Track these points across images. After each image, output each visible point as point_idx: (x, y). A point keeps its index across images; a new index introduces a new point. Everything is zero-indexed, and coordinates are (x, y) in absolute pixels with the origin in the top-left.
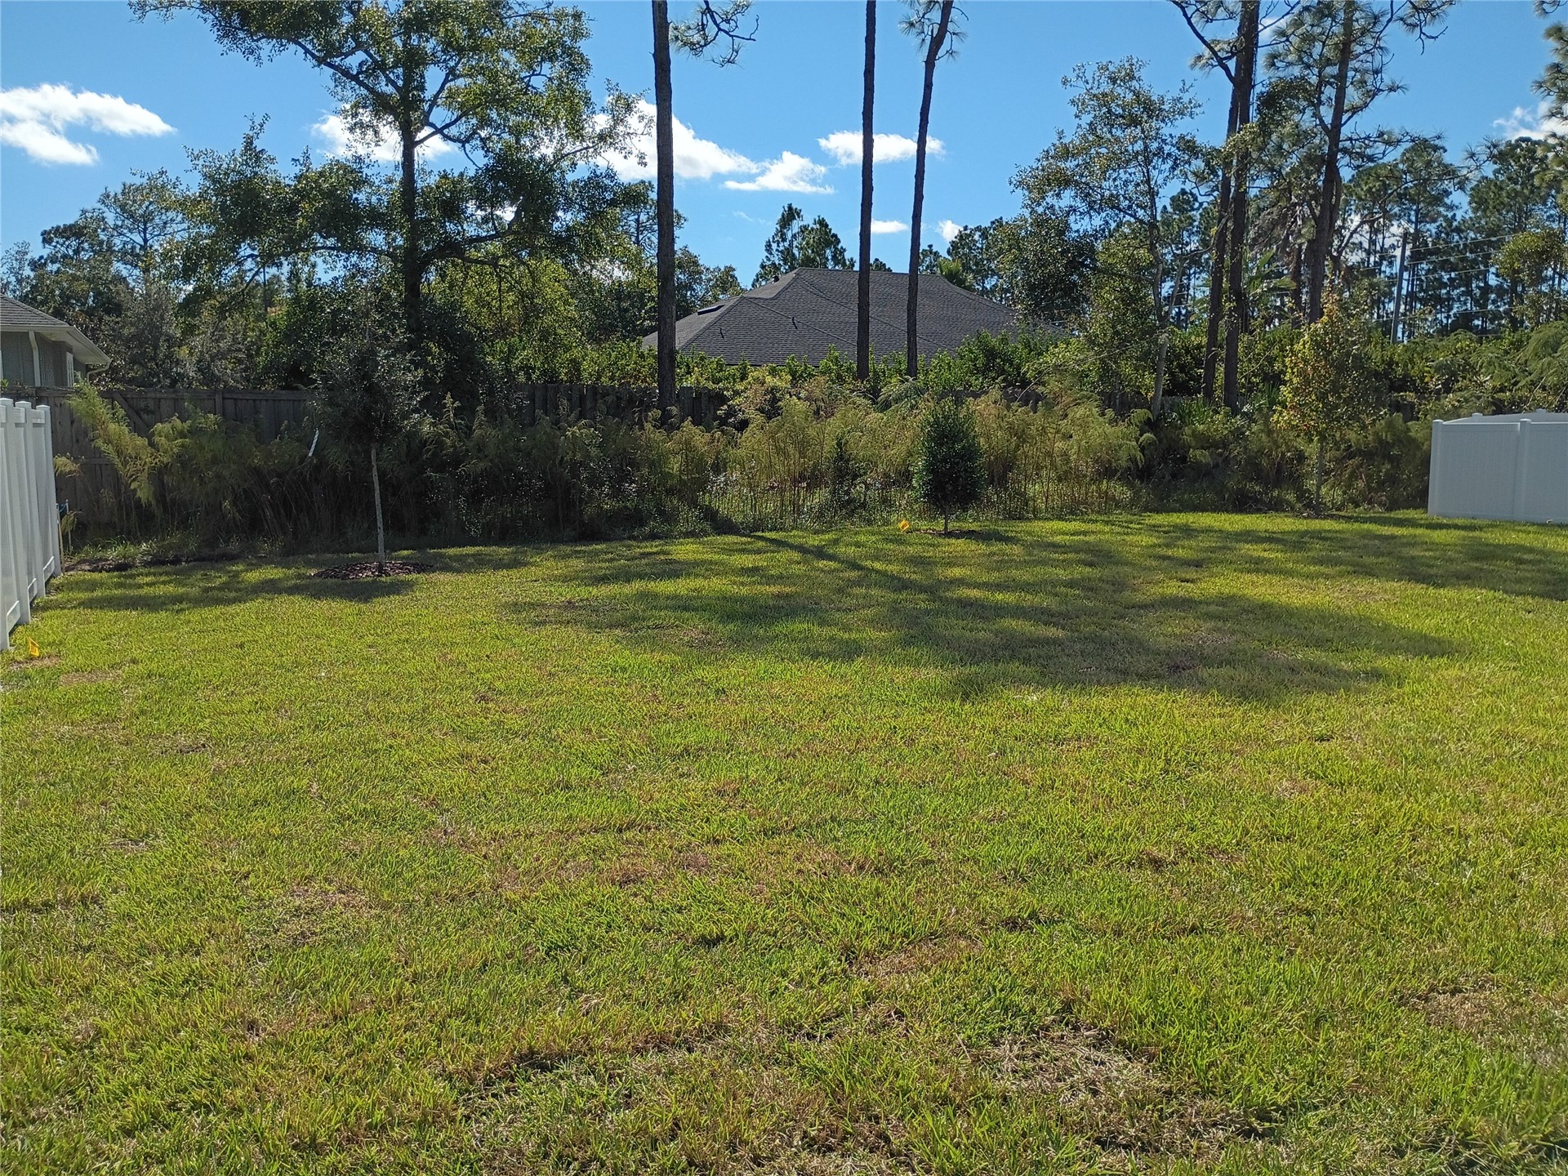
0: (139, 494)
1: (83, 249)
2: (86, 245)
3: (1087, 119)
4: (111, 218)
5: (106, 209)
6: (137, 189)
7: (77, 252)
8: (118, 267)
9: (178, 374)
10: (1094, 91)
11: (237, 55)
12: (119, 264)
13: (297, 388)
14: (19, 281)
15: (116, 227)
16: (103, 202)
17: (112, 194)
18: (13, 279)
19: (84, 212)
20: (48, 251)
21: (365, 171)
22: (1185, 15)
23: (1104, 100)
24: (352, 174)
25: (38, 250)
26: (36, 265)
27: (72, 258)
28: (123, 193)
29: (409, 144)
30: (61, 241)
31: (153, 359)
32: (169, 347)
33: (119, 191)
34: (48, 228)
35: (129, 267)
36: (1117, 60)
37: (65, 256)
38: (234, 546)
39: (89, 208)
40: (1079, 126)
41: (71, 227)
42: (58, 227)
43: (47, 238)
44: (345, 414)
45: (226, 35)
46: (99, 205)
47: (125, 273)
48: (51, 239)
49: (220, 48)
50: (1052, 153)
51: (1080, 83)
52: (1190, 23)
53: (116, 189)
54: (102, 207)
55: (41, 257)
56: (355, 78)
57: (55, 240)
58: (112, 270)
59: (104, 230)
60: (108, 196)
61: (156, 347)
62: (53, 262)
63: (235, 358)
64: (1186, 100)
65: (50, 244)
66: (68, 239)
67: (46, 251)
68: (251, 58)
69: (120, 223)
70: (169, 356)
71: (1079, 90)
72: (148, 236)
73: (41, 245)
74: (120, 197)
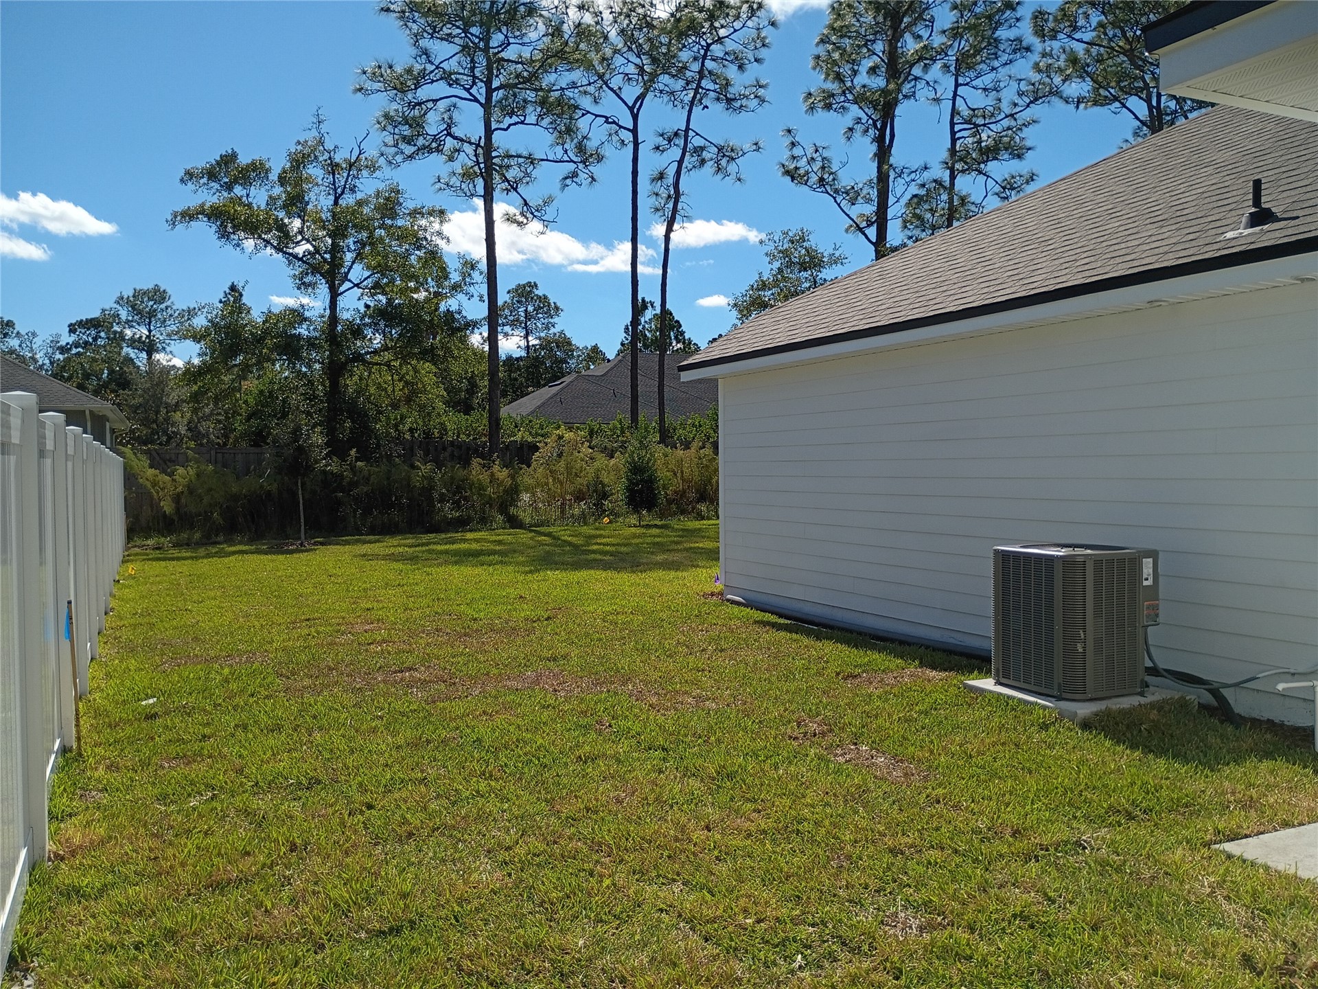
0: (166, 508)
1: (100, 337)
2: (103, 334)
3: (777, 265)
4: (124, 314)
5: (120, 308)
6: (145, 293)
7: (95, 339)
8: (127, 350)
9: (173, 432)
10: (780, 248)
11: (229, 247)
12: (129, 349)
13: (261, 446)
14: (52, 363)
15: (127, 322)
16: (119, 303)
17: (126, 297)
18: (47, 362)
19: (103, 310)
20: (73, 339)
21: (306, 312)
22: (836, 201)
23: (785, 253)
24: (297, 316)
25: (67, 339)
26: (63, 350)
27: (91, 344)
28: (134, 296)
29: (334, 295)
30: (83, 331)
31: (155, 421)
32: (167, 412)
33: (131, 294)
34: (74, 322)
35: (136, 351)
36: (794, 231)
37: (86, 343)
38: (221, 538)
39: (107, 307)
40: (772, 269)
41: (92, 320)
42: (82, 321)
43: (72, 329)
44: (285, 461)
45: (223, 236)
46: (115, 306)
47: (133, 356)
48: (76, 330)
49: (219, 243)
50: (755, 286)
51: (771, 243)
52: (840, 207)
53: (129, 293)
54: (118, 306)
55: (68, 344)
56: (300, 259)
57: (79, 330)
58: (123, 354)
59: (118, 324)
60: (122, 298)
61: (157, 412)
62: (76, 347)
63: (216, 419)
64: (837, 255)
65: (74, 333)
66: (88, 329)
67: (72, 339)
68: (238, 249)
69: (130, 318)
70: (167, 420)
71: (770, 247)
72: (152, 328)
73: (68, 334)
74: (132, 299)
